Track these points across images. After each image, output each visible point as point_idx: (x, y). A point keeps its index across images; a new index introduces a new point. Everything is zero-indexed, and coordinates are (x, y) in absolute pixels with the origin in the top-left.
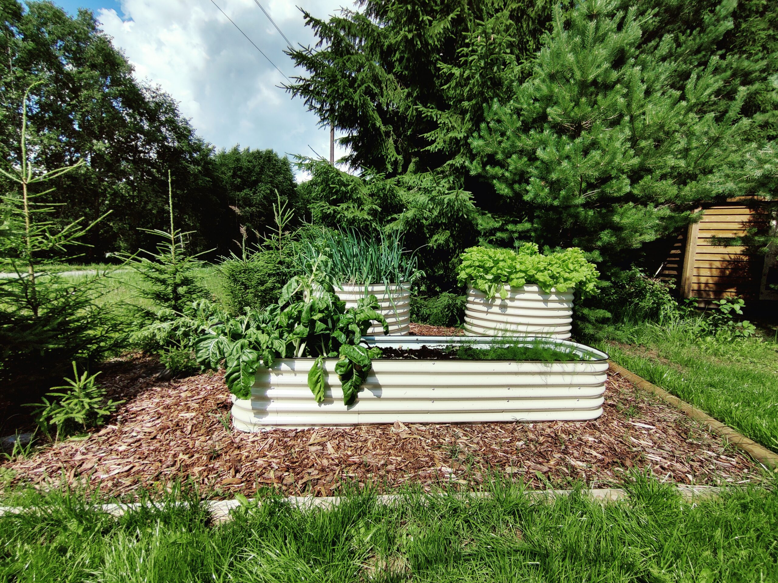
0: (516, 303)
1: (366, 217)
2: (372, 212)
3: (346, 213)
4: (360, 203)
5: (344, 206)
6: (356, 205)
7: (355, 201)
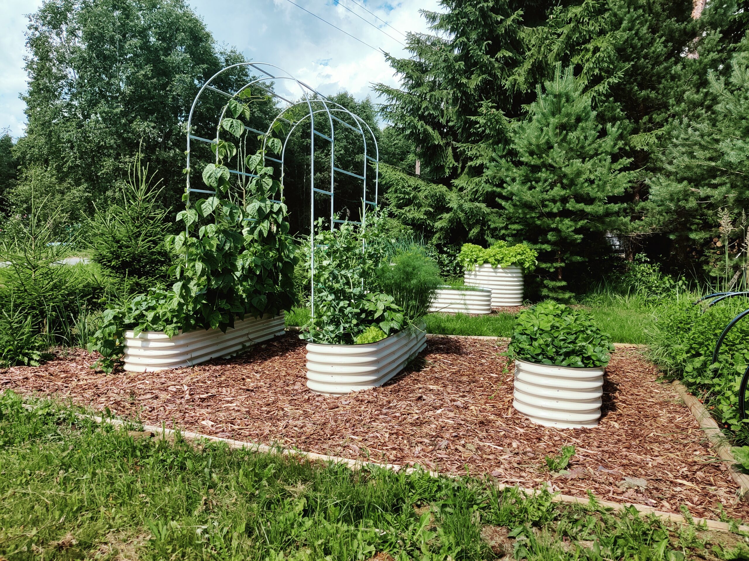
0: (481, 273)
1: (422, 217)
2: (426, 213)
3: (408, 214)
4: (419, 206)
5: (407, 208)
6: (416, 208)
7: (416, 205)
